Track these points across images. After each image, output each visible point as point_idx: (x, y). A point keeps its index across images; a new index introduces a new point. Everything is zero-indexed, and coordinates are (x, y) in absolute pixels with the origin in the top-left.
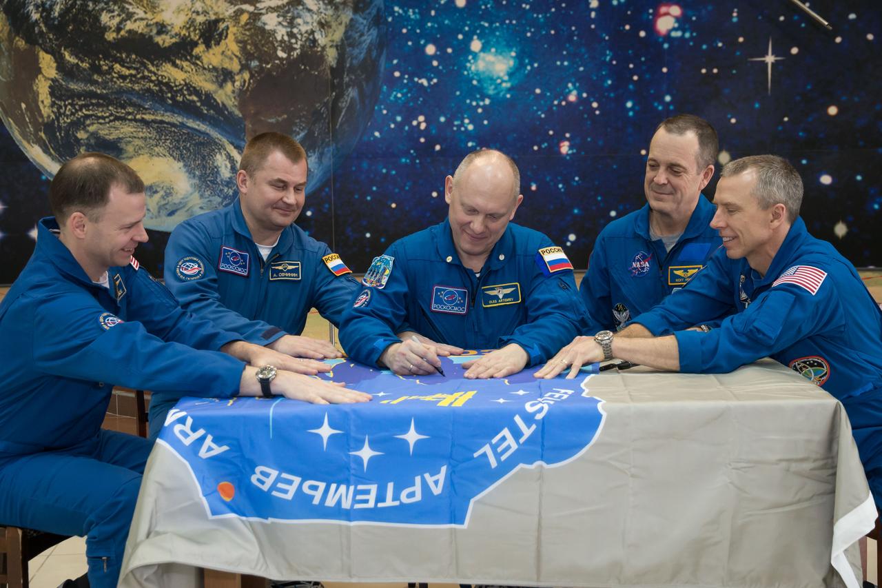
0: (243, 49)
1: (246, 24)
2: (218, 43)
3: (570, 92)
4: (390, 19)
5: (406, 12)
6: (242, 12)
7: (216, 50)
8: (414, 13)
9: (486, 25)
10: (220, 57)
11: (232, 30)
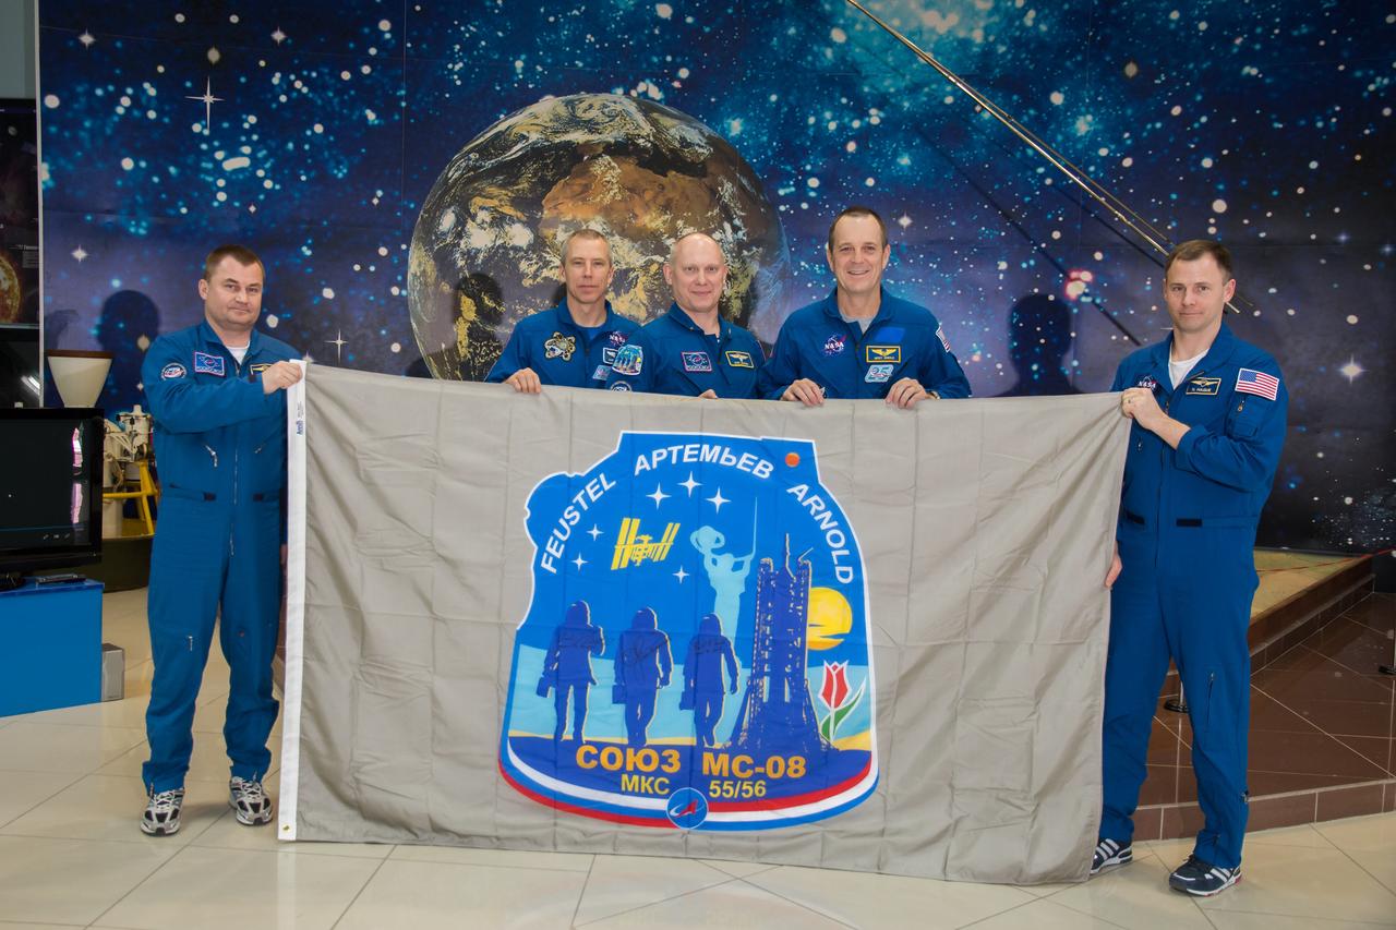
0: (651, 298)
1: (656, 274)
2: (627, 292)
3: (974, 352)
4: (796, 274)
5: (812, 267)
6: (653, 262)
7: (625, 298)
8: (820, 268)
9: (892, 282)
10: (628, 305)
11: (642, 279)
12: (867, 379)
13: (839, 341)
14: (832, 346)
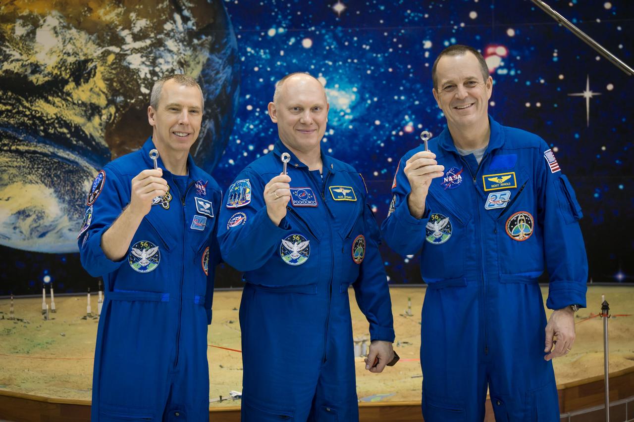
0: (110, 87)
1: (113, 64)
2: (87, 81)
3: (407, 123)
4: (243, 59)
5: (257, 52)
6: (109, 53)
7: (85, 87)
8: (265, 53)
9: (330, 63)
10: (89, 93)
11: (100, 69)
12: (487, 207)
13: (456, 172)
14: (451, 179)
